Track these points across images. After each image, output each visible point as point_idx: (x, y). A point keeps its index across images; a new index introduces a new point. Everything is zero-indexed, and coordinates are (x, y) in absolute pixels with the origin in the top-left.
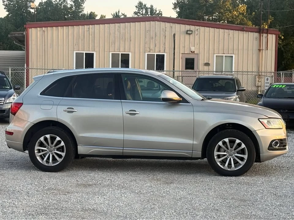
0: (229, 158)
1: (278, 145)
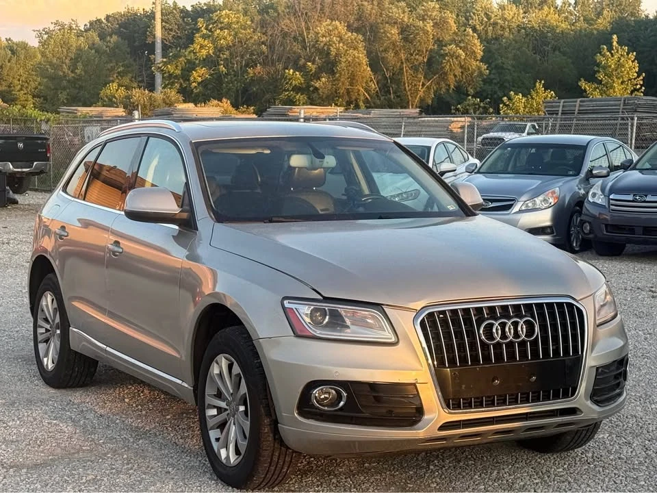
0: (229, 421)
1: (342, 402)
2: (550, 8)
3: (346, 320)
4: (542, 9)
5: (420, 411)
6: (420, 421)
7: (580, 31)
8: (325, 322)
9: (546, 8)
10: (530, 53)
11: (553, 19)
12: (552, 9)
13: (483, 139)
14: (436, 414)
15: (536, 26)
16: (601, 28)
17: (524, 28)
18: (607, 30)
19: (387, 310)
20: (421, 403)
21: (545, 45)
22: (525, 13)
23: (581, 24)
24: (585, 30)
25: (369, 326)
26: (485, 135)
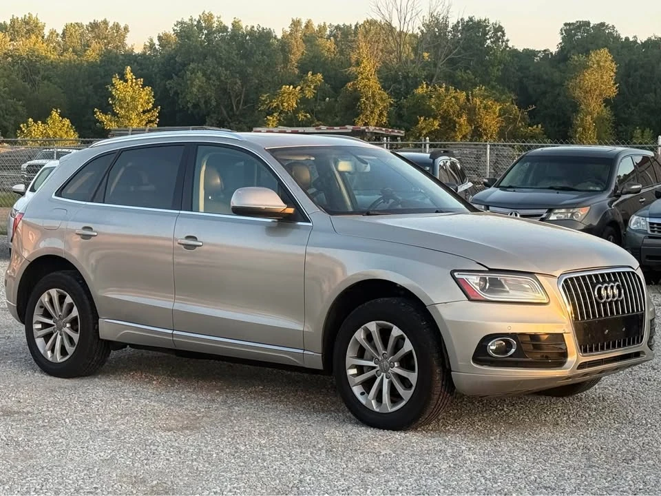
0: (380, 377)
1: (513, 350)
2: (37, 37)
3: (506, 286)
4: (30, 38)
5: (564, 355)
6: (565, 362)
7: (70, 61)
8: (487, 288)
9: (33, 37)
10: (20, 82)
11: (42, 49)
12: (40, 38)
13: (29, 166)
14: (574, 357)
15: (24, 55)
16: (91, 60)
17: (11, 56)
18: (97, 62)
19: (539, 277)
20: (566, 349)
21: (35, 74)
22: (11, 40)
23: (69, 56)
24: (75, 61)
25: (525, 290)
26: (29, 162)
